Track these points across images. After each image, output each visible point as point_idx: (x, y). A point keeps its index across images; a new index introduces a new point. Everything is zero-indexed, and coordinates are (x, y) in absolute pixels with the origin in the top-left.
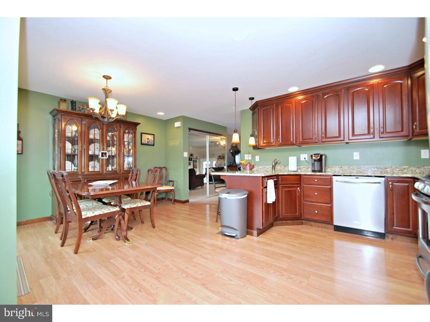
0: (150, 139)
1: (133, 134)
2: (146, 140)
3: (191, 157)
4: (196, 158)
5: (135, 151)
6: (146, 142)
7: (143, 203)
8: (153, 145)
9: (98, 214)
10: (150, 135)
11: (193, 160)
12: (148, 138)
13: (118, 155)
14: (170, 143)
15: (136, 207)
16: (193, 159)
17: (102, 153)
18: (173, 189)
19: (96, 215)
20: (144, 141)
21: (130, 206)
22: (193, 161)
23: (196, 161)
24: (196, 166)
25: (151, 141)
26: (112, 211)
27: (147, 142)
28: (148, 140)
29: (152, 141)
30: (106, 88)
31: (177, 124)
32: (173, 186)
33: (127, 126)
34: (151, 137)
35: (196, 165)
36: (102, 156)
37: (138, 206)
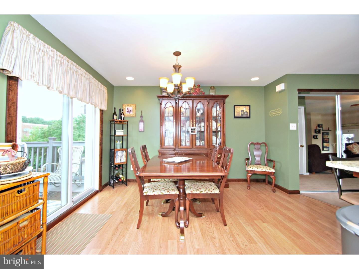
0: (245, 111)
1: (222, 108)
2: (240, 112)
3: (318, 128)
4: (327, 130)
5: (224, 126)
6: (240, 115)
7: (209, 190)
8: (249, 117)
9: (157, 194)
10: (244, 107)
11: (321, 132)
12: (243, 110)
13: (206, 130)
14: (270, 114)
15: (199, 194)
16: (322, 130)
17: (192, 129)
18: (272, 172)
19: (156, 194)
20: (237, 114)
21: (192, 192)
22: (323, 133)
23: (328, 134)
24: (327, 140)
25: (246, 113)
26: (171, 193)
27: (242, 114)
28: (242, 112)
29: (248, 113)
30: (176, 64)
31: (280, 87)
32: (274, 167)
33: (215, 101)
34: (246, 109)
35: (329, 139)
36: (192, 132)
37: (202, 193)
